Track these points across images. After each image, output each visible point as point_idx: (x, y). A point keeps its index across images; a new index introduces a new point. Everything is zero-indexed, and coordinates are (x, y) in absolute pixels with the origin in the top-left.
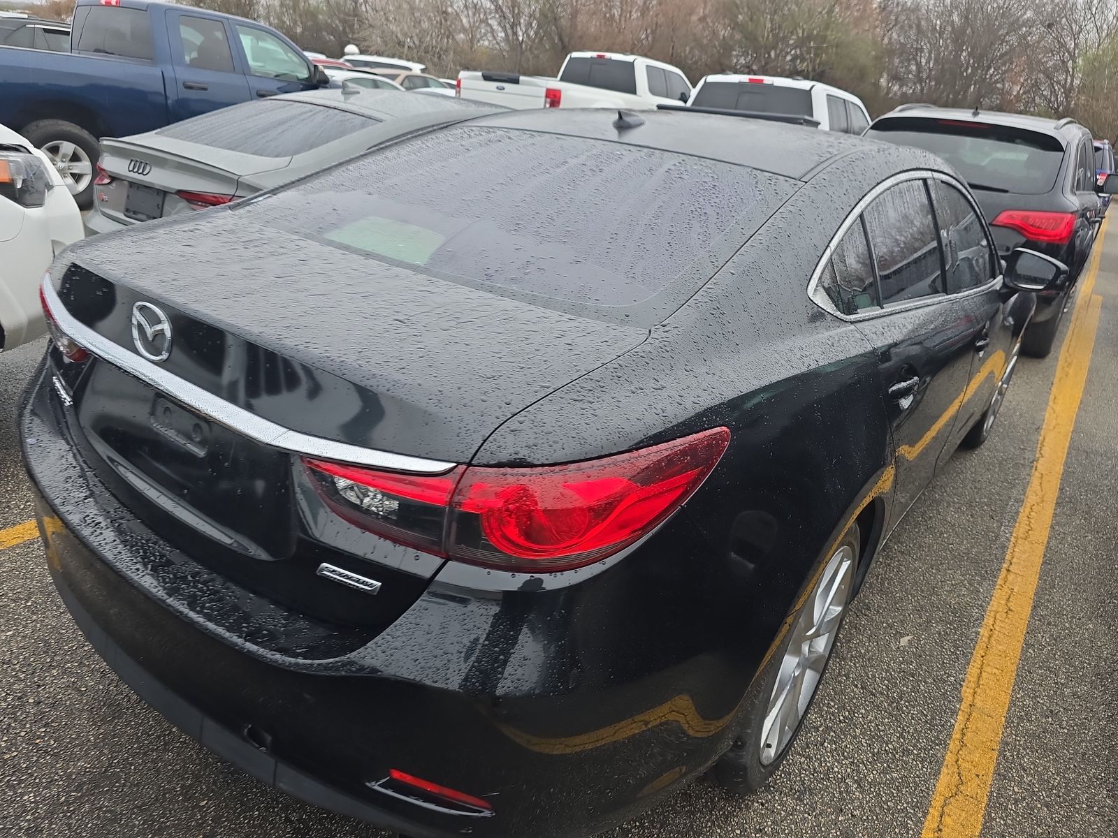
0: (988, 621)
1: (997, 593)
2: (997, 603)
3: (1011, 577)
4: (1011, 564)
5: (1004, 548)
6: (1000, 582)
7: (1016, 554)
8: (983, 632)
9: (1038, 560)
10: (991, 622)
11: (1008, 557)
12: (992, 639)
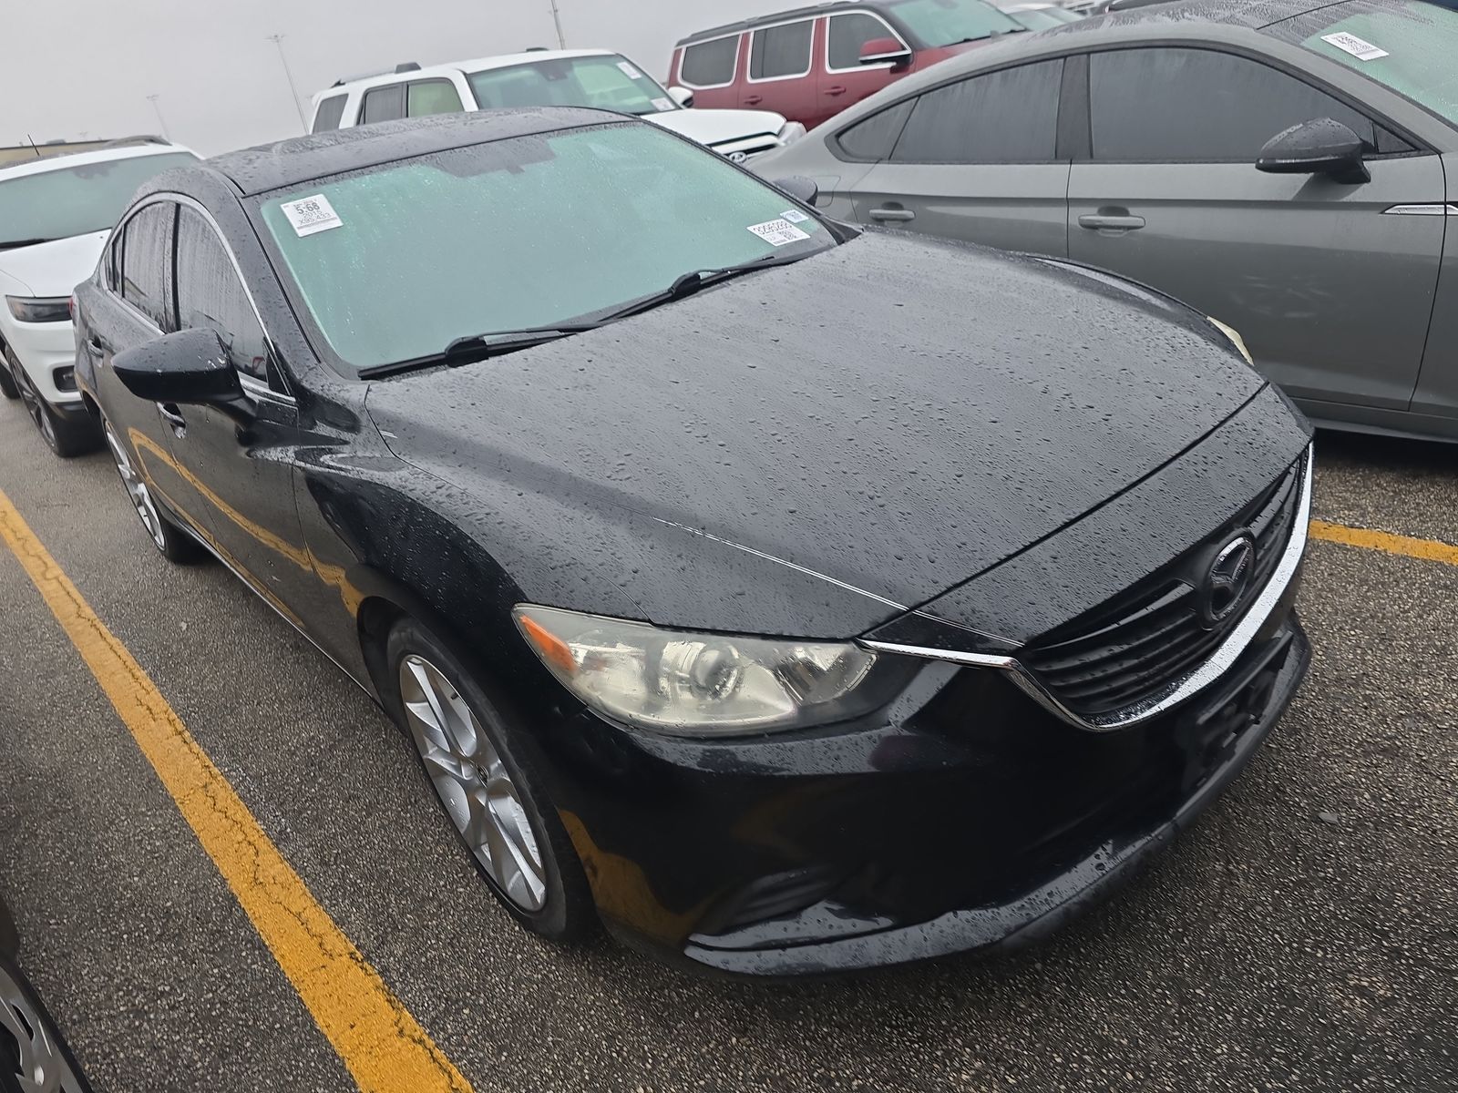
0: (147, 682)
1: (164, 705)
2: (155, 698)
3: (169, 729)
4: (185, 742)
5: (211, 752)
6: (174, 716)
7: (191, 757)
8: (142, 674)
9: (165, 774)
10: (144, 684)
11: (195, 746)
12: (130, 675)
